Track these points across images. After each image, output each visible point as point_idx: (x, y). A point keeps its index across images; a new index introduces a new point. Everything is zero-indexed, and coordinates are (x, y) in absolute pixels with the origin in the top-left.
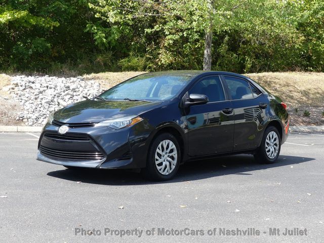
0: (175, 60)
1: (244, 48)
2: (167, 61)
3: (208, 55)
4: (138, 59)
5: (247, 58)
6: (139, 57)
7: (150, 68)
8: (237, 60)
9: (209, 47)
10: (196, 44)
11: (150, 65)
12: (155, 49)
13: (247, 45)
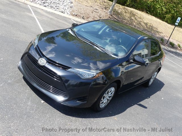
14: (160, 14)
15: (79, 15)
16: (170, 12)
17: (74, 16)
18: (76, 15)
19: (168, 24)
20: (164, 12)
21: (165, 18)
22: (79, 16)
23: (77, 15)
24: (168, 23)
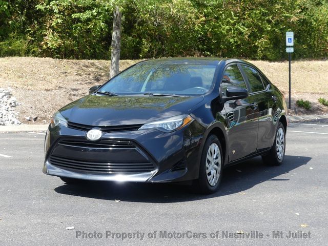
0: (64, 43)
1: (140, 30)
2: (55, 45)
3: (117, 38)
4: (21, 42)
5: (144, 41)
6: (22, 40)
7: (34, 52)
8: (131, 43)
9: (118, 29)
10: (88, 24)
11: (35, 49)
12: (38, 30)
13: (142, 26)
14: (238, 46)
15: (43, 115)
16: (261, 30)
17: (32, 124)
18: (35, 119)
19: (273, 63)
20: (246, 36)
21: (256, 52)
22: (45, 119)
23: (37, 118)
24: (270, 61)
